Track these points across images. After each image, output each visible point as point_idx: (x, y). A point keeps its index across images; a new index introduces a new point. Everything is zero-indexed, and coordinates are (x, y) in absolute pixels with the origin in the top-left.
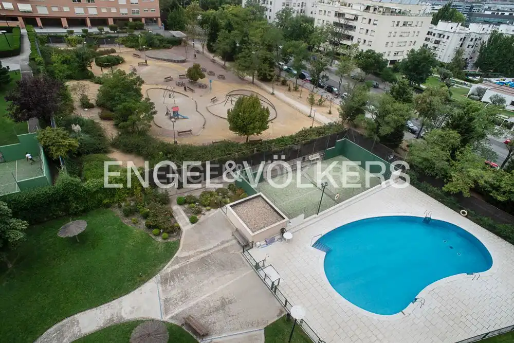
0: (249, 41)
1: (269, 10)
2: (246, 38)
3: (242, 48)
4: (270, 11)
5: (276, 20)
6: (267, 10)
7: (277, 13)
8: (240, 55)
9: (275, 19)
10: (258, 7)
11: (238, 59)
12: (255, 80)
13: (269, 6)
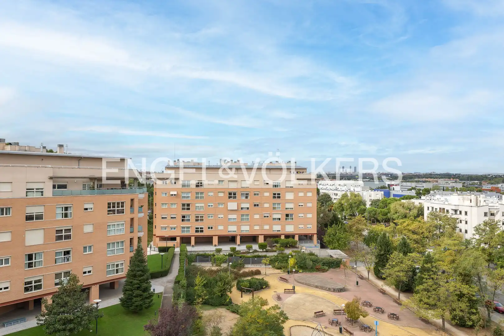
0: (434, 269)
1: (464, 222)
2: (429, 265)
3: (423, 278)
4: (466, 222)
5: (475, 237)
6: (461, 222)
7: (475, 227)
8: (421, 287)
9: (474, 234)
10: (448, 219)
11: (417, 292)
12: (447, 325)
13: (463, 217)
